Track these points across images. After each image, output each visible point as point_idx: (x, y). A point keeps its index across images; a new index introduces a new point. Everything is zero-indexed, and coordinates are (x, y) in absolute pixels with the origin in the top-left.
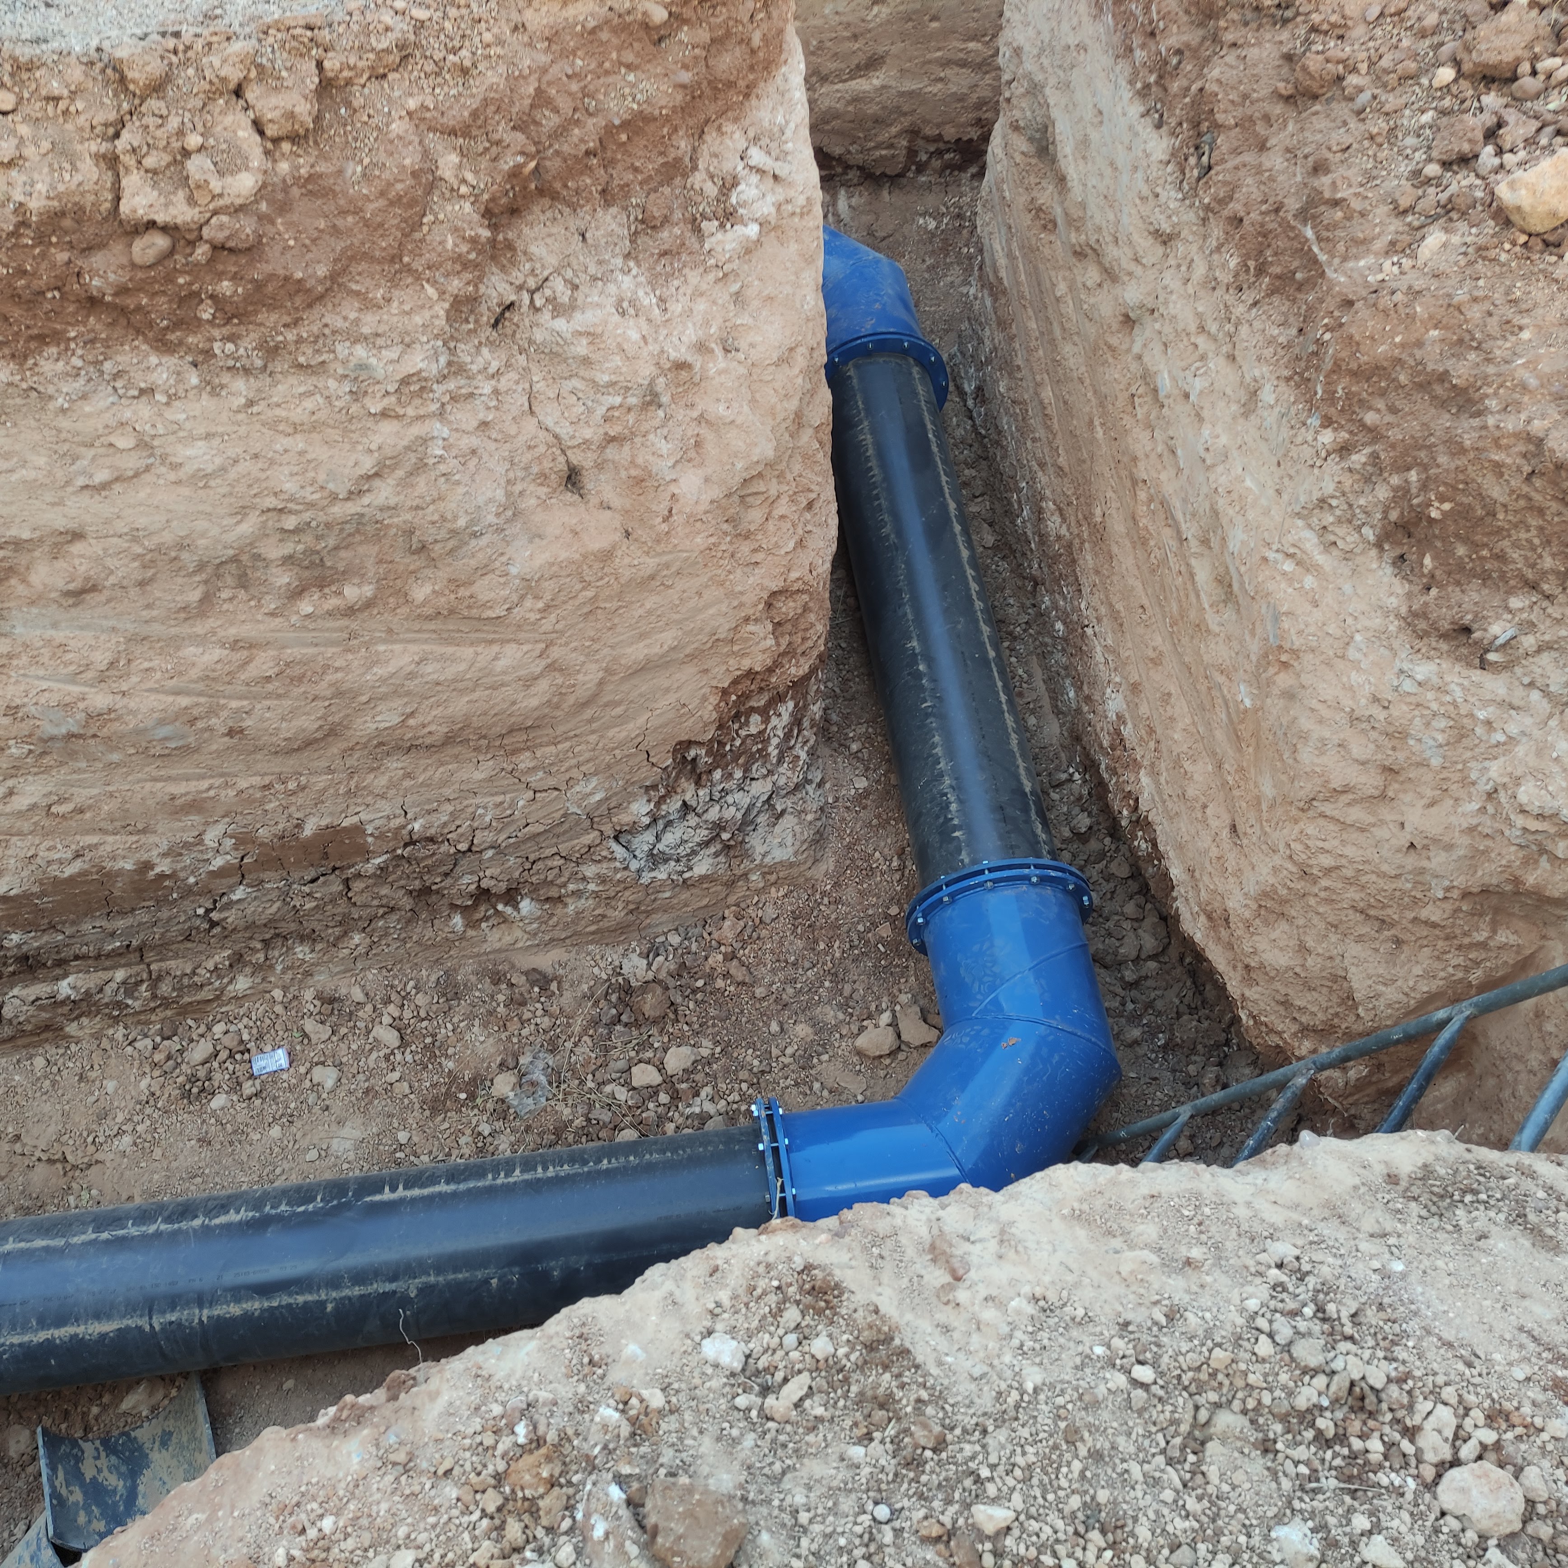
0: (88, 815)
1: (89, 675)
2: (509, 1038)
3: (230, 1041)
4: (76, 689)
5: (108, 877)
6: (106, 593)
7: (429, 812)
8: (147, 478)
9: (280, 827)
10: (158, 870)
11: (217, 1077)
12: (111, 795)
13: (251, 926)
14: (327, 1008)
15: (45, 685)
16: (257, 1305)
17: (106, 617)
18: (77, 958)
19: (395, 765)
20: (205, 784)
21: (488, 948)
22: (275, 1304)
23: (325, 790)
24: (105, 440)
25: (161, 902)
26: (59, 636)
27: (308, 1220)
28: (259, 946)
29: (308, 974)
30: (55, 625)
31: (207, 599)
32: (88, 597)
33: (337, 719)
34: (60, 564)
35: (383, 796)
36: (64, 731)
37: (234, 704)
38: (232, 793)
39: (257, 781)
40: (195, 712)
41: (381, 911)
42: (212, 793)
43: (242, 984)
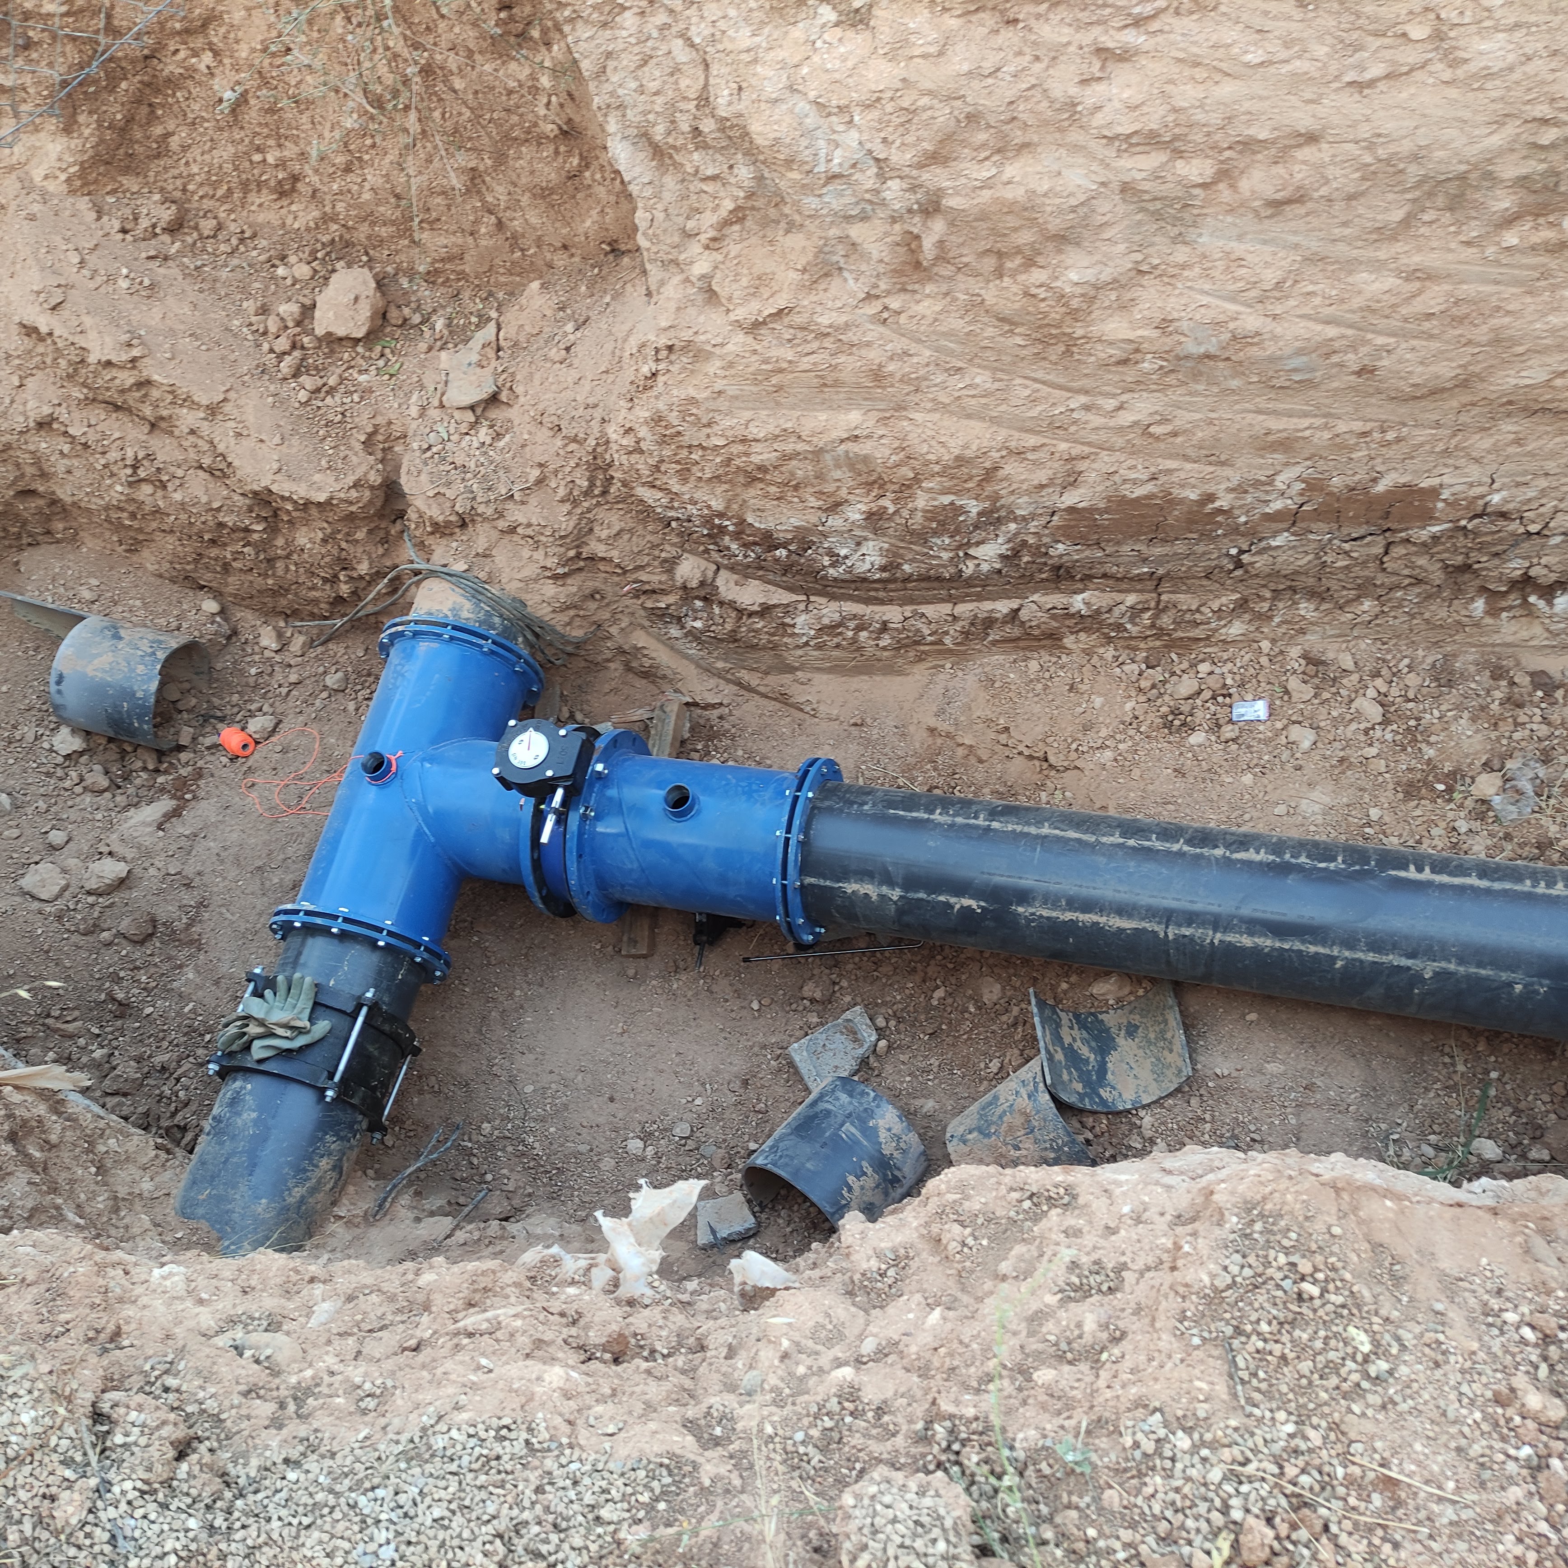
0: (1179, 440)
1: (1253, 293)
2: (1498, 739)
3: (1214, 682)
4: (1232, 307)
5: (1171, 502)
6: (1310, 205)
7: (1518, 485)
8: (1419, 75)
9: (1357, 478)
10: (1217, 504)
11: (1199, 714)
12: (1211, 423)
13: (1275, 574)
14: (1311, 669)
15: (1205, 300)
16: (1269, 943)
17: (1295, 232)
18: (1105, 576)
19: (1508, 427)
20: (1306, 422)
21: (1497, 639)
22: (1286, 946)
23: (1421, 445)
24: (1399, 29)
25: (1206, 536)
26: (1239, 248)
27: (1330, 877)
28: (1268, 595)
29: (1302, 632)
30: (1240, 238)
31: (1407, 222)
32: (1287, 208)
33: (1477, 369)
34: (1279, 170)
35: (1477, 461)
36: (1202, 350)
37: (1380, 340)
38: (1327, 435)
39: (1358, 426)
40: (1337, 345)
41: (1407, 581)
42: (1307, 433)
43: (1236, 629)
